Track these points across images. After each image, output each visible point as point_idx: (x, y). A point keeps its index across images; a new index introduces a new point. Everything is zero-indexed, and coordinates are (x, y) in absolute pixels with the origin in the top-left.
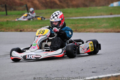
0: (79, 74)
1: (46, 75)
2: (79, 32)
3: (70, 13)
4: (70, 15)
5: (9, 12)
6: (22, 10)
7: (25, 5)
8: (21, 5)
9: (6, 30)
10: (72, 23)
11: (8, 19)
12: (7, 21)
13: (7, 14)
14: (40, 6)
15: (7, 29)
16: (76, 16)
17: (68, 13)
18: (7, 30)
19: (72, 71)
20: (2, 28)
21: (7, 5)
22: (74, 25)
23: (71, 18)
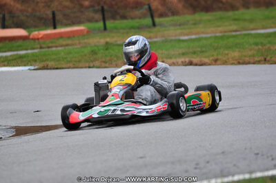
0: (273, 159)
1: (197, 164)
2: (271, 64)
3: (251, 21)
4: (251, 26)
5: (109, 24)
6: (140, 18)
7: (147, 7)
8: (138, 5)
9: (103, 65)
10: (256, 44)
11: (108, 40)
12: (107, 43)
13: (105, 28)
14: (180, 5)
15: (105, 62)
16: (264, 28)
17: (245, 20)
18: (107, 65)
19: (257, 154)
20: (96, 60)
21: (106, 7)
22: (260, 47)
23: (253, 32)
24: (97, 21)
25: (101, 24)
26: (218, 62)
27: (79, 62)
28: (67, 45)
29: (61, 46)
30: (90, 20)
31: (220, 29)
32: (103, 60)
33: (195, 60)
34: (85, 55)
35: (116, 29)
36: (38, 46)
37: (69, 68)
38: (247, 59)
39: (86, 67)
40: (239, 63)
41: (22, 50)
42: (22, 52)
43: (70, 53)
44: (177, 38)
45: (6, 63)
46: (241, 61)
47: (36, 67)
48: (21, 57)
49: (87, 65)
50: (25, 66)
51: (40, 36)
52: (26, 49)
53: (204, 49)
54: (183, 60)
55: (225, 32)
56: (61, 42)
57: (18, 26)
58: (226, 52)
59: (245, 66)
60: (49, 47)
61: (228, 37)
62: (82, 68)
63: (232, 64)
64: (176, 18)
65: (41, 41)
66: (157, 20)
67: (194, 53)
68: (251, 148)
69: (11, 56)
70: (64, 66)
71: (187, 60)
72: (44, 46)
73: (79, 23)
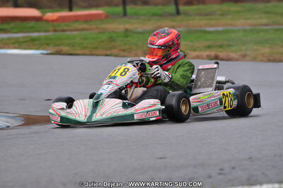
24: (117, 5)
25: (120, 9)
26: (247, 58)
27: (96, 48)
28: (83, 30)
29: (76, 30)
30: (109, 4)
31: (249, 22)
32: (122, 48)
33: (222, 55)
34: (103, 42)
35: (136, 15)
36: (52, 29)
37: (84, 55)
38: (277, 57)
39: (102, 55)
40: (269, 60)
41: (34, 32)
42: (35, 35)
43: (86, 39)
44: (203, 29)
45: (16, 45)
46: (271, 58)
47: (49, 52)
48: (33, 40)
49: (104, 52)
50: (37, 49)
51: (55, 18)
52: (39, 31)
53: (231, 43)
54: (207, 53)
55: (255, 25)
56: (77, 25)
57: (31, 5)
58: (255, 47)
59: (275, 64)
60: (63, 31)
61: (259, 32)
62: (98, 55)
63: (262, 61)
64: (201, 7)
65: (55, 24)
66: (182, 8)
67: (221, 46)
68: (280, 155)
69: (23, 37)
70: (79, 52)
71: (213, 53)
72: (58, 28)
73: (97, 6)
